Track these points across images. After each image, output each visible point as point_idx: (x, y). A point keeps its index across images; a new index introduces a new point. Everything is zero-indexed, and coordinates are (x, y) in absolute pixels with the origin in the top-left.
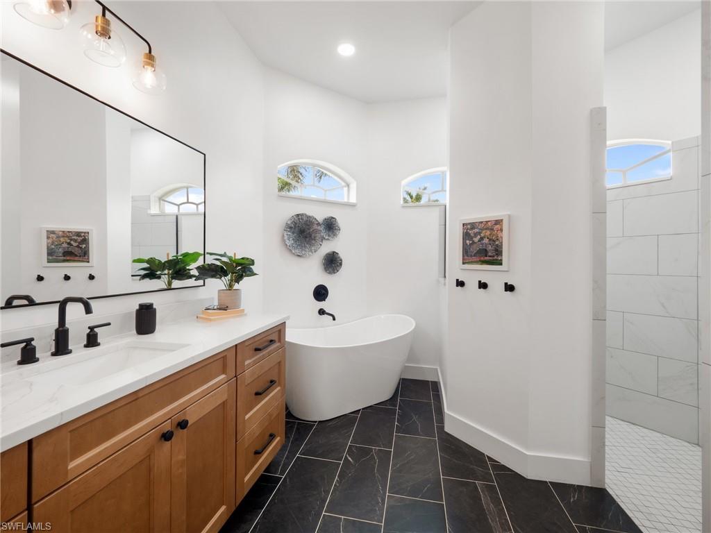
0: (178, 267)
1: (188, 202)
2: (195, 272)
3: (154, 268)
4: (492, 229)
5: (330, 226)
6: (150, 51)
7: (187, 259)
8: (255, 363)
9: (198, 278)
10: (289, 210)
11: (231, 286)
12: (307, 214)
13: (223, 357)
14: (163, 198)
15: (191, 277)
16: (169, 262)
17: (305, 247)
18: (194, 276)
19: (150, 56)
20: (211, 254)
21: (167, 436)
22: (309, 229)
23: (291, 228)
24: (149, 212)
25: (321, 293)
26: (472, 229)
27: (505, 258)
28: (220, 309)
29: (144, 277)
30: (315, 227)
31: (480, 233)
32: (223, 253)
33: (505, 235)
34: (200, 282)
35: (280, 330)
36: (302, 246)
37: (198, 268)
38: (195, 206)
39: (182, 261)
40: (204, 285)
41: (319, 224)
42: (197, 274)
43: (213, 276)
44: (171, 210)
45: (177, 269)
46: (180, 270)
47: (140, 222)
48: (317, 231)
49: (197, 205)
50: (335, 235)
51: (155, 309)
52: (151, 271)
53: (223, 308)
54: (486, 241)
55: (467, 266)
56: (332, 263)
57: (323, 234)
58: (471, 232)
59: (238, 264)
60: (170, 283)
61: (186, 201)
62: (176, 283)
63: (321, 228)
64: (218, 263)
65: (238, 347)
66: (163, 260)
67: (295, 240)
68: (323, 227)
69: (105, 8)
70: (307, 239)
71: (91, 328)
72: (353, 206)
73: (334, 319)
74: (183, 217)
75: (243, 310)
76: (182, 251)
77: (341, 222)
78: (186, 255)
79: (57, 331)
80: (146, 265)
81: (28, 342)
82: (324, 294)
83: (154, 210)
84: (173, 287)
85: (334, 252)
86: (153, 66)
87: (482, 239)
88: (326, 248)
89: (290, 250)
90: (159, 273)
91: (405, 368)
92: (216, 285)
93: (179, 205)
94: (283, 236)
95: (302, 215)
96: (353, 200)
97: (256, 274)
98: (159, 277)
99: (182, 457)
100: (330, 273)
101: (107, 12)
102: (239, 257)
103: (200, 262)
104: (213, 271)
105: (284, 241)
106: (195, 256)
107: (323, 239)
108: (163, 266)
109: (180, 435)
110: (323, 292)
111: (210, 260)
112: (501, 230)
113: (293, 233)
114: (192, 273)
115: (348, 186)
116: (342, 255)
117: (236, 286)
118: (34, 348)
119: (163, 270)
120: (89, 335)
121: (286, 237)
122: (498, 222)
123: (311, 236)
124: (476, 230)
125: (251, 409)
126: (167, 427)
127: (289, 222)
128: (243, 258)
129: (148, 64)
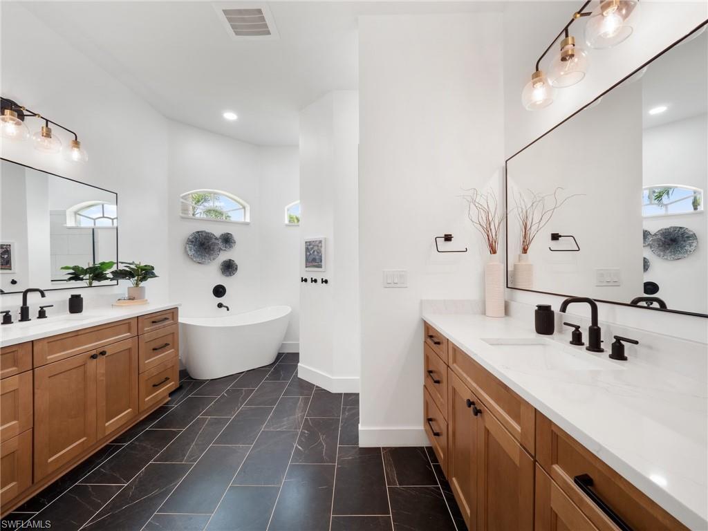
0: (97, 272)
1: (104, 217)
2: (110, 276)
3: (79, 273)
4: (318, 246)
5: (227, 240)
6: (76, 139)
7: (104, 266)
8: (152, 330)
9: (112, 279)
10: (190, 229)
11: (137, 285)
12: (207, 231)
13: (128, 323)
14: (80, 213)
15: (107, 279)
16: (90, 268)
17: (205, 256)
18: (109, 278)
19: (76, 143)
20: (122, 263)
21: (94, 357)
22: (208, 242)
23: (192, 242)
24: (65, 225)
25: (219, 291)
26: (310, 245)
27: (323, 263)
28: (130, 299)
29: (70, 279)
30: (214, 240)
31: (313, 248)
32: (131, 262)
33: (323, 249)
34: (115, 282)
35: (173, 312)
36: (202, 256)
37: (112, 273)
38: (111, 220)
39: (100, 268)
40: (117, 284)
41: (216, 239)
42: (112, 277)
43: (123, 278)
44: (86, 223)
45: (97, 274)
46: (98, 274)
47: (59, 234)
48: (215, 244)
49: (113, 219)
50: (231, 247)
51: (82, 298)
52: (76, 275)
53: (131, 299)
54: (316, 253)
55: (307, 269)
56: (229, 268)
57: (221, 245)
58: (309, 247)
59: (142, 270)
60: (91, 283)
61: (102, 216)
62: (95, 283)
63: (220, 242)
64: (127, 269)
65: (140, 319)
66: (85, 267)
67: (196, 251)
68: (220, 240)
69: (47, 121)
70: (207, 250)
71: (42, 308)
72: (247, 224)
73: (228, 310)
74: (99, 230)
75: (147, 300)
76: (98, 261)
77: (236, 237)
78: (103, 264)
79: (22, 308)
80: (72, 271)
81: (7, 312)
82: (221, 292)
83: (70, 223)
84: (93, 285)
85: (230, 260)
86: (78, 148)
87: (314, 251)
88: (224, 256)
89: (192, 259)
90: (81, 276)
91: (283, 345)
92: (126, 284)
93: (94, 220)
94: (186, 248)
95: (202, 232)
96: (248, 220)
97: (156, 276)
98: (82, 279)
99: (103, 371)
100: (227, 276)
101: (49, 123)
102: (142, 265)
103: (114, 268)
104: (123, 274)
105: (186, 252)
106: (110, 264)
107: (220, 249)
108: (85, 272)
109: (102, 359)
110: (221, 290)
111: (121, 267)
112: (321, 247)
113: (194, 245)
114: (108, 276)
115: (244, 208)
116: (237, 262)
117: (142, 284)
118: (10, 316)
119: (86, 274)
120: (40, 312)
121: (188, 249)
122: (320, 242)
123: (210, 248)
124: (311, 246)
125: (150, 358)
126: (94, 352)
127: (191, 238)
128: (146, 266)
129: (75, 147)
